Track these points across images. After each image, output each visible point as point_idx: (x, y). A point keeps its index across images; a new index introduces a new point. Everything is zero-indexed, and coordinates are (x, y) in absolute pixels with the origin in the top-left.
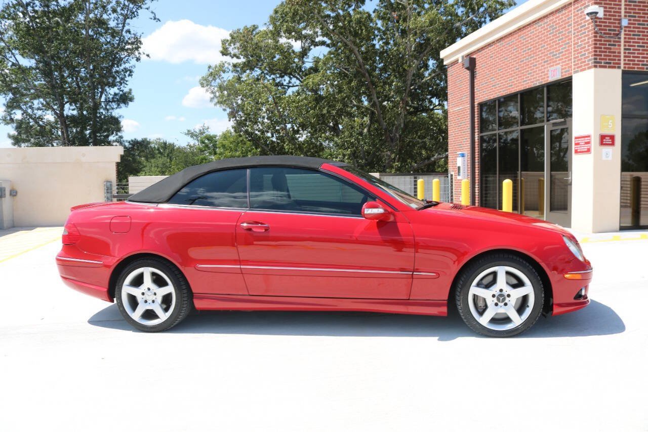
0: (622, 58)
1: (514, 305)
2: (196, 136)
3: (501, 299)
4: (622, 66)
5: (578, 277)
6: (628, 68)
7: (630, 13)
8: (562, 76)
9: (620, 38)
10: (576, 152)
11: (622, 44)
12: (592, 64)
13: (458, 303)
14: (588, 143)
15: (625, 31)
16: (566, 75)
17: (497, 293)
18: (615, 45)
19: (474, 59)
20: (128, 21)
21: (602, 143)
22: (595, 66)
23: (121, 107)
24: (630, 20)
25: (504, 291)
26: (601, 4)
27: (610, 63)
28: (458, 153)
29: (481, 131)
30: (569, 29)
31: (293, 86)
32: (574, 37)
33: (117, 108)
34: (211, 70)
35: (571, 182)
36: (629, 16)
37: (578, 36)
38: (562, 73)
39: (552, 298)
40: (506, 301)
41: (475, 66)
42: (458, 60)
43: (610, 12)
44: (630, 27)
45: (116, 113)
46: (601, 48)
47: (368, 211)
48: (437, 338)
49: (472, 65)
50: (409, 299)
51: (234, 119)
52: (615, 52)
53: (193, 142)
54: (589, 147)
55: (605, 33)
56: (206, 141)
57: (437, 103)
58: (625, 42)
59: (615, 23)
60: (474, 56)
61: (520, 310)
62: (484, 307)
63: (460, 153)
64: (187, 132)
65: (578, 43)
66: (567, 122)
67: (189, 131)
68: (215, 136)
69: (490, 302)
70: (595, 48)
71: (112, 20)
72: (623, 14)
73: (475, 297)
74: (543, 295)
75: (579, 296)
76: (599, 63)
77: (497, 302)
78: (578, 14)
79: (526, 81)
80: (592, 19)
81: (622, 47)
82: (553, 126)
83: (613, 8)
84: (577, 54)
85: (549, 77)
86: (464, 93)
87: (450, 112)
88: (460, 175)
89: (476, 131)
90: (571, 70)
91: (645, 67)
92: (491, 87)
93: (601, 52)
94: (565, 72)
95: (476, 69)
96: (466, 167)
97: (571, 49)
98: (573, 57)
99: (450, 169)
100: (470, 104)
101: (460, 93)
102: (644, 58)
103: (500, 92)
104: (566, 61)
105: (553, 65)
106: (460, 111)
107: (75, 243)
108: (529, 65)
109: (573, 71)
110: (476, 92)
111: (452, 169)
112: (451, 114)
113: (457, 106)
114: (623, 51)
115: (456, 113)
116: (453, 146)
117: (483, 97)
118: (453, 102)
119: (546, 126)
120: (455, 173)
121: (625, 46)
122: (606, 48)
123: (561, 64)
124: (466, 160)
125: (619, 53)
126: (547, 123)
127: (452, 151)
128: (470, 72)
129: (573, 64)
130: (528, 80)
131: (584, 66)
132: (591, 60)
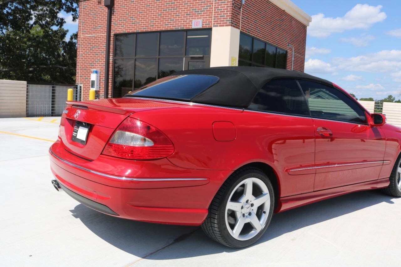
0: (240, 23)
8: (203, 26)
9: (240, 11)
12: (229, 23)
18: (239, 15)
22: (231, 25)
24: (245, 1)
27: (236, 25)
29: (115, 54)
37: (218, 3)
38: (203, 24)
41: (114, 6)
44: (244, 5)
49: (110, 4)
55: (236, 6)
59: (239, 1)
63: (95, 70)
65: (218, 8)
66: (204, 59)
70: (232, 14)
76: (233, 23)
79: (167, 25)
82: (191, 59)
84: (217, 14)
85: (191, 25)
86: (99, 25)
87: (80, 37)
88: (94, 87)
89: (111, 55)
90: (212, 24)
91: (247, 31)
92: (130, 24)
93: (234, 17)
94: (206, 24)
95: (114, 8)
96: (99, 81)
97: (212, 11)
98: (213, 16)
99: (78, 82)
100: (107, 33)
101: (94, 23)
102: (247, 25)
103: (140, 29)
104: (207, 18)
105: (195, 18)
106: (93, 38)
107: (166, 158)
108: (171, 14)
109: (213, 25)
110: (113, 25)
111: (80, 82)
112: (82, 39)
113: (89, 33)
114: (241, 19)
115: (87, 38)
116: (83, 64)
117: (121, 30)
118: (84, 30)
119: (184, 58)
120: (84, 85)
121: (242, 16)
122: (236, 15)
123: (202, 19)
124: (99, 76)
125: (240, 20)
126: (186, 56)
127: (81, 68)
128: (108, 9)
129: (213, 20)
130: (170, 25)
131: (223, 23)
132: (229, 20)
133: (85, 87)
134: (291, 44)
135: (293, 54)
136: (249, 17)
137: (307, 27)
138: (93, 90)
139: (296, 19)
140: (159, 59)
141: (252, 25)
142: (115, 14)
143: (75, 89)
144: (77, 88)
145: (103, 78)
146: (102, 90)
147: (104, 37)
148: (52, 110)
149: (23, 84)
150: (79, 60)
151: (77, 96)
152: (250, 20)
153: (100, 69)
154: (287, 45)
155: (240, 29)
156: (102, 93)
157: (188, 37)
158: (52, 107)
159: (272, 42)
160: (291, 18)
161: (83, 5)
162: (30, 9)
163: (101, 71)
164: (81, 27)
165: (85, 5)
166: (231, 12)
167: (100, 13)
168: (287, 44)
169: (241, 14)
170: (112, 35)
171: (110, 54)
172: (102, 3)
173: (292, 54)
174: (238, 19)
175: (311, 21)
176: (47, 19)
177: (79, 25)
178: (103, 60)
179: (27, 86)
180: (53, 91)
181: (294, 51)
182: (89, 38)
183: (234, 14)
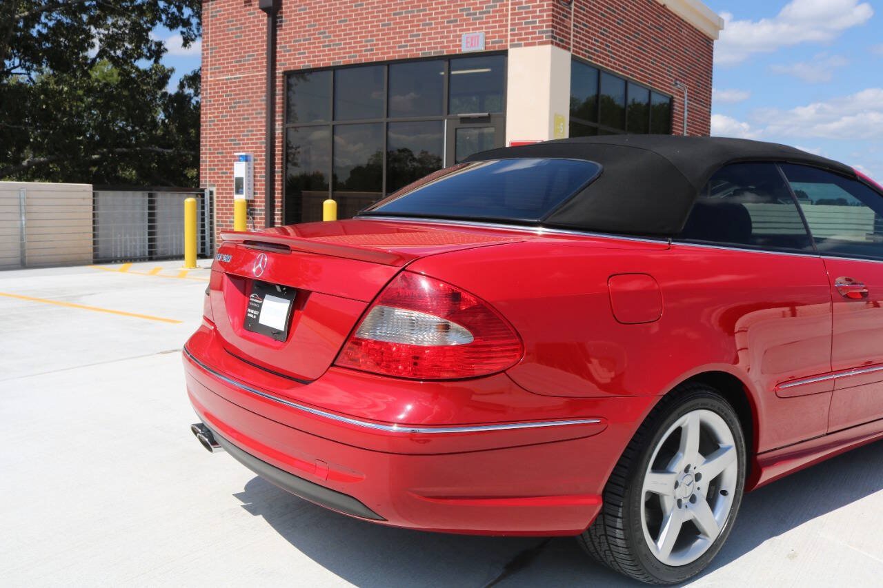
0: (572, 37)
4: (571, 48)
8: (486, 47)
9: (570, 9)
12: (547, 37)
16: (495, 47)
18: (567, 17)
22: (552, 43)
27: (563, 42)
38: (486, 43)
41: (282, 8)
58: (574, 15)
63: (244, 154)
66: (492, 120)
70: (553, 16)
76: (555, 38)
81: (572, 22)
82: (462, 123)
84: (519, 19)
85: (460, 46)
86: (249, 52)
87: (206, 82)
88: (242, 193)
89: (277, 118)
90: (506, 41)
91: (587, 54)
92: (320, 47)
93: (557, 23)
94: (493, 43)
95: (282, 13)
96: (252, 179)
97: (507, 10)
98: (509, 22)
99: (206, 181)
100: (267, 71)
101: (236, 49)
102: (586, 41)
103: (342, 58)
104: (495, 27)
105: (469, 30)
106: (235, 82)
107: (504, 371)
108: (413, 21)
109: (509, 44)
110: (281, 52)
111: (210, 181)
112: (210, 85)
113: (227, 71)
114: (572, 27)
115: (223, 84)
116: (214, 141)
117: (299, 63)
118: (215, 65)
119: (446, 121)
120: (218, 189)
121: (574, 20)
122: (561, 19)
123: (484, 30)
124: (252, 166)
125: (570, 29)
126: (451, 115)
127: (210, 149)
128: (268, 16)
129: (509, 33)
130: (411, 46)
131: (532, 38)
132: (547, 32)
133: (222, 193)
134: (680, 81)
135: (686, 104)
136: (589, 23)
137: (713, 41)
138: (240, 199)
139: (690, 25)
140: (387, 123)
141: (598, 41)
142: (285, 26)
143: (200, 198)
144: (203, 196)
145: (261, 173)
146: (261, 198)
147: (262, 79)
148: (150, 247)
149: (84, 191)
150: (206, 134)
151: (203, 214)
152: (592, 29)
153: (254, 152)
154: (673, 85)
155: (572, 50)
156: (261, 206)
157: (453, 73)
158: (150, 240)
159: (641, 79)
160: (680, 23)
161: (212, 9)
162: (89, 23)
163: (256, 156)
164: (207, 58)
165: (216, 8)
166: (551, 13)
167: (249, 27)
168: (672, 81)
169: (572, 17)
170: (279, 73)
171: (275, 116)
172: (253, 3)
173: (684, 105)
174: (566, 27)
175: (722, 29)
176: (127, 44)
177: (203, 54)
178: (261, 130)
179: (94, 195)
180: (152, 206)
181: (688, 96)
182: (226, 84)
183: (556, 17)
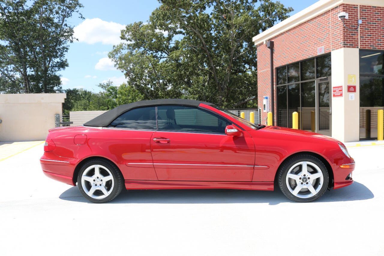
0: (359, 42)
1: (312, 184)
2: (105, 87)
3: (305, 180)
4: (359, 46)
5: (348, 167)
6: (363, 47)
7: (363, 16)
8: (325, 52)
9: (358, 31)
10: (334, 96)
11: (359, 34)
12: (342, 45)
13: (280, 183)
14: (341, 90)
15: (360, 27)
16: (327, 51)
17: (302, 177)
18: (355, 35)
19: (273, 42)
20: (66, 19)
21: (349, 91)
22: (344, 47)
23: (61, 70)
24: (363, 21)
25: (306, 176)
26: (347, 11)
27: (353, 45)
28: (264, 97)
29: (277, 84)
30: (328, 25)
31: (163, 58)
32: (332, 30)
33: (58, 70)
34: (115, 48)
35: (331, 113)
36: (362, 18)
37: (334, 29)
38: (325, 50)
39: (333, 179)
40: (308, 181)
41: (274, 46)
42: (263, 43)
43: (352, 16)
44: (363, 25)
45: (57, 73)
46: (347, 36)
47: (229, 131)
48: (269, 203)
49: (271, 45)
50: (252, 181)
51: (129, 77)
52: (355, 39)
53: (103, 90)
54: (341, 93)
55: (349, 28)
56: (111, 90)
57: (248, 68)
58: (360, 33)
59: (355, 22)
60: (273, 41)
61: (315, 186)
62: (295, 185)
64: (99, 85)
65: (334, 33)
67: (100, 84)
68: (116, 87)
69: (298, 182)
70: (344, 36)
71: (55, 18)
72: (359, 17)
73: (290, 179)
74: (328, 178)
75: (348, 178)
76: (346, 45)
77: (302, 182)
78: (334, 17)
79: (304, 55)
80: (342, 20)
81: (359, 36)
82: (320, 81)
83: (353, 14)
84: (334, 39)
86: (267, 62)
88: (265, 110)
89: (274, 84)
90: (330, 49)
91: (372, 47)
92: (283, 58)
93: (348, 38)
96: (269, 105)
97: (330, 37)
98: (331, 41)
99: (259, 106)
100: (271, 68)
102: (371, 42)
103: (288, 61)
104: (327, 44)
105: (320, 46)
106: (265, 72)
107: (53, 151)
108: (305, 46)
110: (274, 61)
112: (259, 74)
113: (263, 69)
115: (262, 73)
118: (260, 67)
122: (350, 36)
123: (324, 45)
124: (268, 100)
125: (357, 39)
126: (317, 79)
128: (270, 49)
129: (331, 45)
131: (338, 46)
132: (342, 43)
136: (373, 34)
140: (301, 83)
141: (380, 40)
142: (275, 52)
143: (256, 112)
150: (259, 90)
152: (376, 36)
161: (259, 49)
164: (258, 65)
167: (267, 54)
170: (274, 68)
